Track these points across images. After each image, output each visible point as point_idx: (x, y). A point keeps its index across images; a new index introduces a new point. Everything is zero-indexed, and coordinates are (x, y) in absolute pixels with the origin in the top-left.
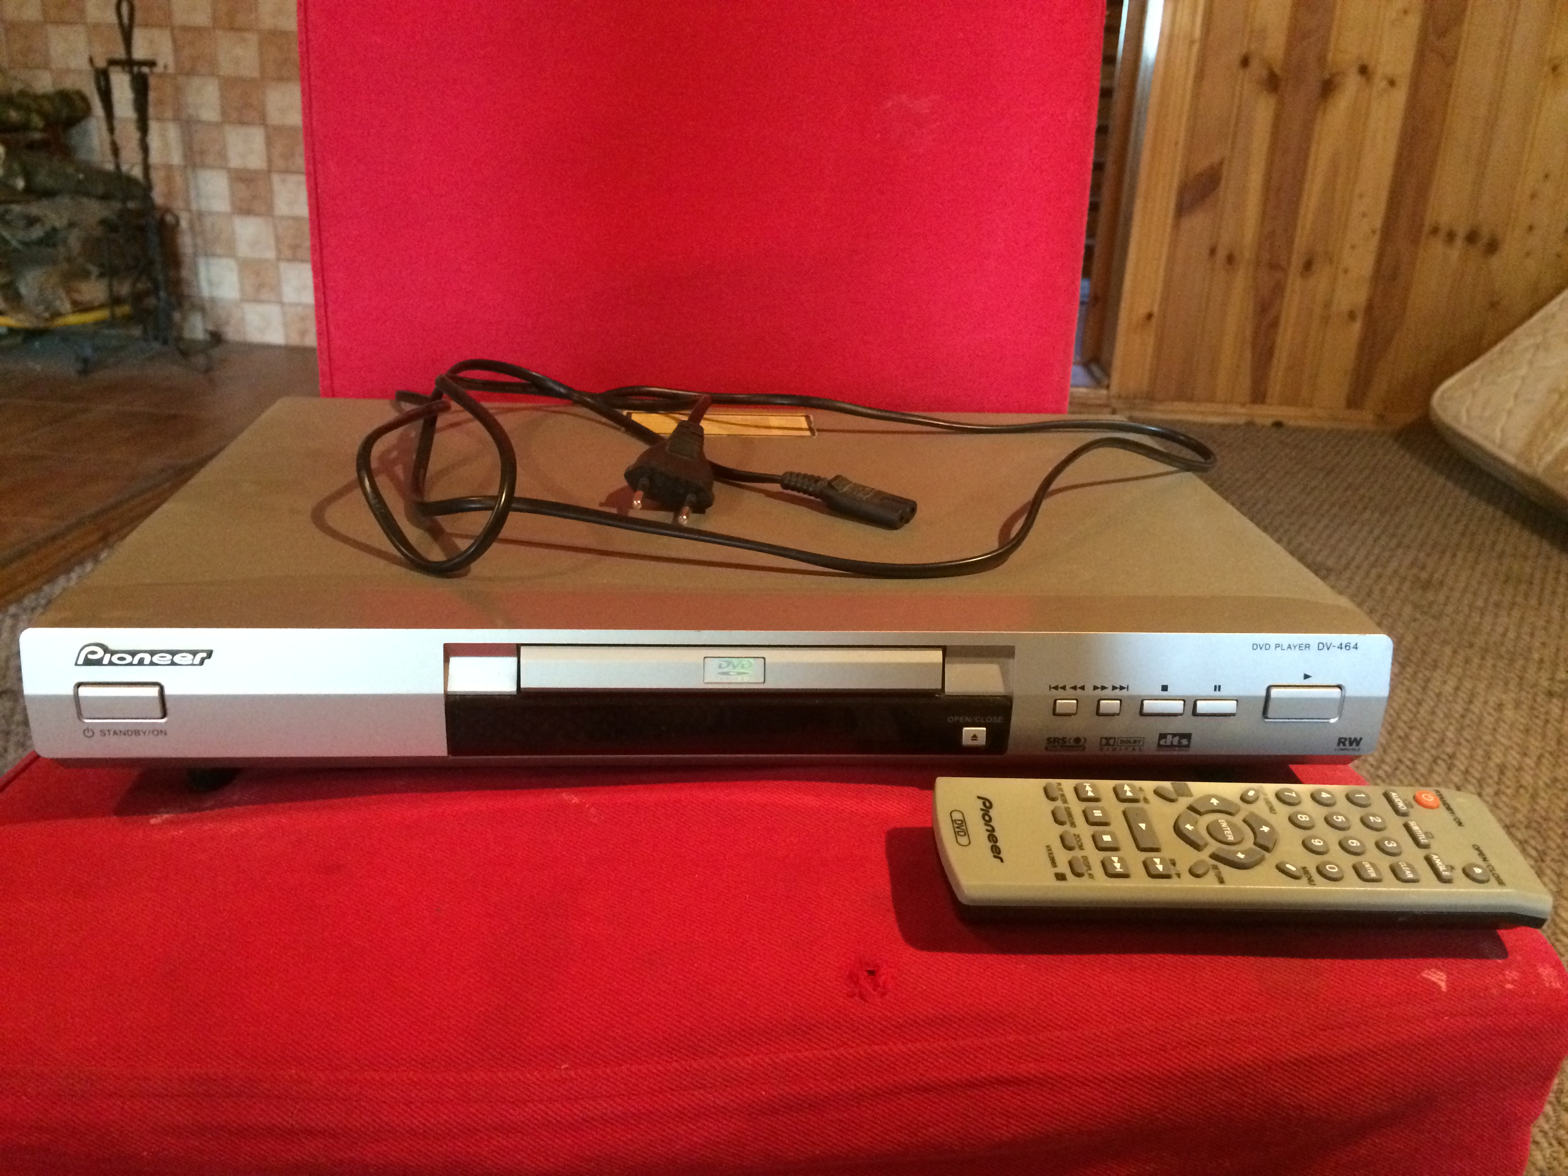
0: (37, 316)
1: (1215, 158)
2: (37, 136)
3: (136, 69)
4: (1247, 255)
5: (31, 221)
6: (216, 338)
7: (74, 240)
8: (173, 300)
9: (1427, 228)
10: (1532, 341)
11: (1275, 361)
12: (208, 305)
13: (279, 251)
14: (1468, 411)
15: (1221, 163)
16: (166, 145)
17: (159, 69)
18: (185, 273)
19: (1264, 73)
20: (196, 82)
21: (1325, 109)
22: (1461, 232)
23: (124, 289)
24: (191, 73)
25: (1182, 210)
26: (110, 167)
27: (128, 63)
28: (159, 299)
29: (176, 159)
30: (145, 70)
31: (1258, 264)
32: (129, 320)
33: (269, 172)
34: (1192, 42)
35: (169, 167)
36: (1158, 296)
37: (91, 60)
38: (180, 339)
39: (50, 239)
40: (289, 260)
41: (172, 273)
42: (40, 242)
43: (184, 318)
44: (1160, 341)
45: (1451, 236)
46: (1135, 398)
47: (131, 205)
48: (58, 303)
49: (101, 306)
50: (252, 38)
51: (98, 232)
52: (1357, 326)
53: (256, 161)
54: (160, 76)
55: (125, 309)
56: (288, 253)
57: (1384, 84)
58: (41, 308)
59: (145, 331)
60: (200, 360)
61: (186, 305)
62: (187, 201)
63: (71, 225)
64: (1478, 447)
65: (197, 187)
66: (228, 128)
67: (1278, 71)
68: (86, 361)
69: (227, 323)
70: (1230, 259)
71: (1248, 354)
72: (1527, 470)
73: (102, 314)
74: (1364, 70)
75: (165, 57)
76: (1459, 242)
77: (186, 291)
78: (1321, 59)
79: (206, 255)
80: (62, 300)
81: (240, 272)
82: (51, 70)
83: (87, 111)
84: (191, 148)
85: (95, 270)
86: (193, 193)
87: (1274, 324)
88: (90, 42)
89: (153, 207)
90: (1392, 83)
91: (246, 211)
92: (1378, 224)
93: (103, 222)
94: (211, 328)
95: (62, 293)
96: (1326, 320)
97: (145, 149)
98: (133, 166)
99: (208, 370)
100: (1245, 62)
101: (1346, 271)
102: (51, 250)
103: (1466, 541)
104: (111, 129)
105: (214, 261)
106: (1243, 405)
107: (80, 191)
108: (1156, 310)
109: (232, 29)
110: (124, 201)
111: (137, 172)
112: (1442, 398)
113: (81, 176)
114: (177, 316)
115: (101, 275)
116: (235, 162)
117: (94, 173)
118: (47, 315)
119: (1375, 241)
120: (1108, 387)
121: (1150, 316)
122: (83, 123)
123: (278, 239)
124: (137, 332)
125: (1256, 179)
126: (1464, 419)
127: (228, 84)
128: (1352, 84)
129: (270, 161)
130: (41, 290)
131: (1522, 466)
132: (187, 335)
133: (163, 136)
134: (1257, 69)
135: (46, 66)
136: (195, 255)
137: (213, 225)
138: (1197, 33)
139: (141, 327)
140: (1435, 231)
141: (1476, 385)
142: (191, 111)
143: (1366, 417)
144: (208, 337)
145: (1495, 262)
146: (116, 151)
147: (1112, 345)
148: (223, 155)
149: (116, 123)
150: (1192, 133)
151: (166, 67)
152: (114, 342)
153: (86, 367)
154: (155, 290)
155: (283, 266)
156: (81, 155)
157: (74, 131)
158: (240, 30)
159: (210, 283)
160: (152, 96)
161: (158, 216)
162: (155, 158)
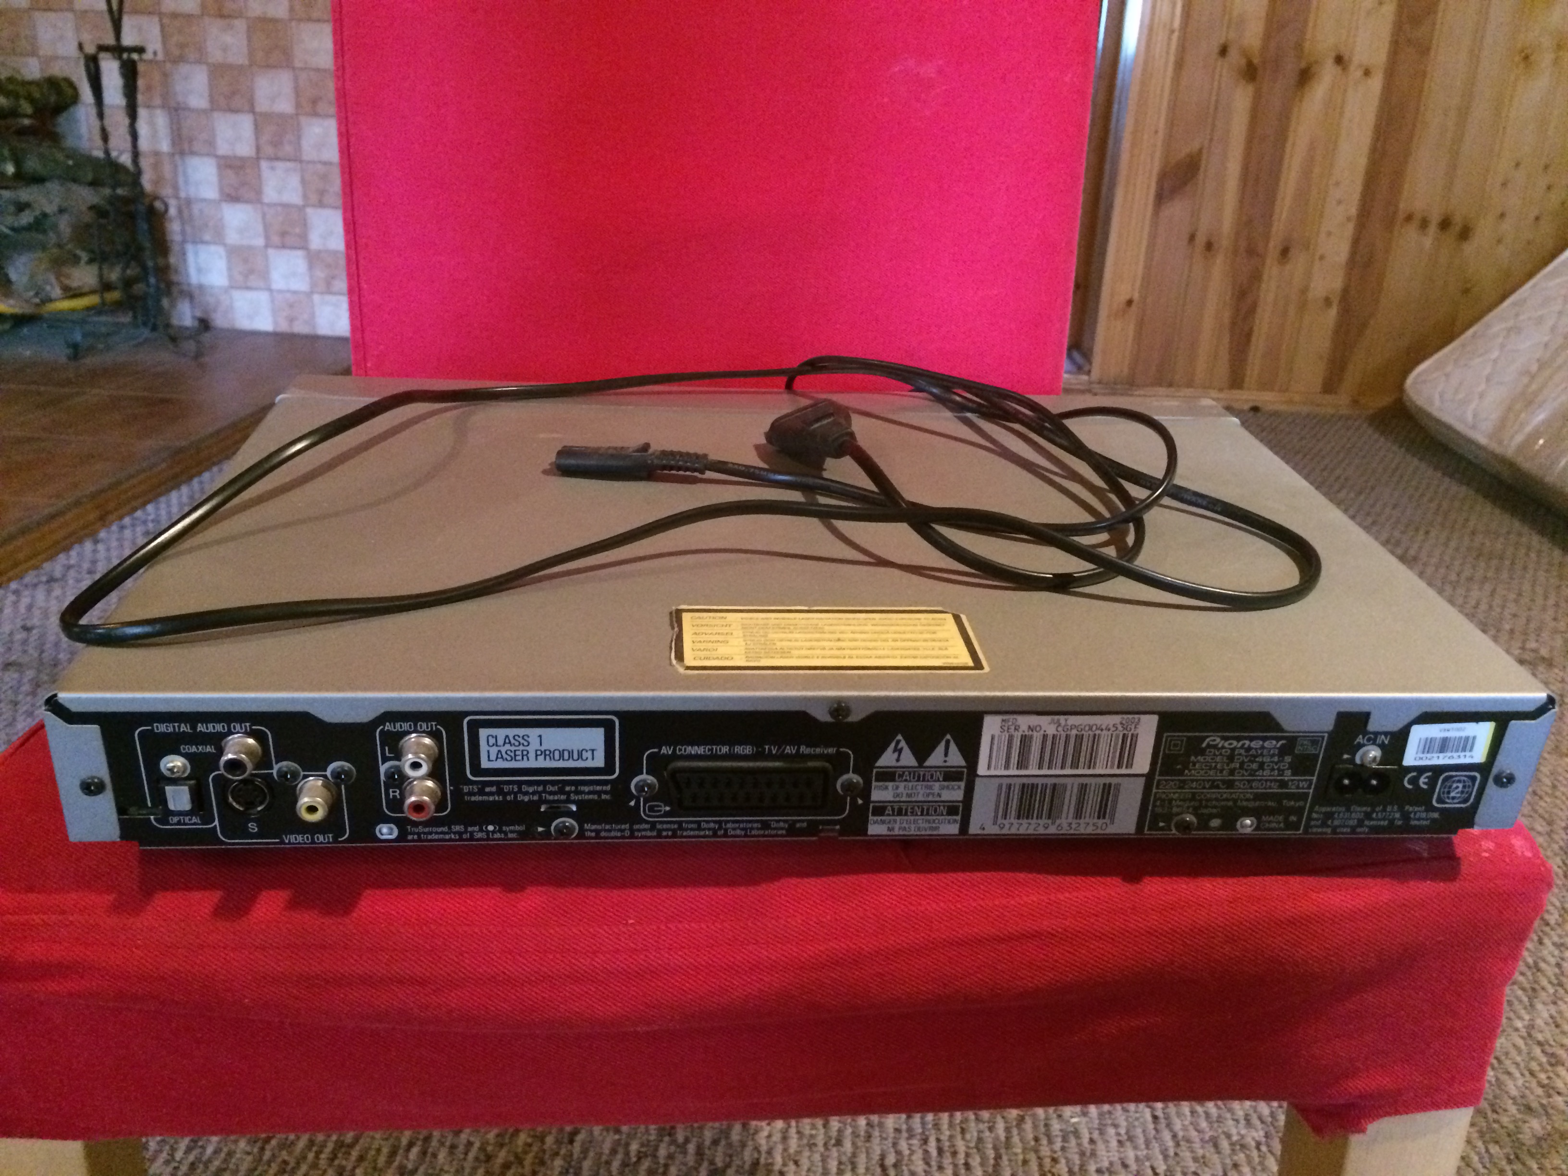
0: (27, 301)
1: (1195, 146)
2: (26, 122)
3: (125, 56)
4: (1225, 244)
5: (22, 207)
6: (205, 324)
7: (64, 225)
8: (163, 286)
9: (1401, 216)
10: (1503, 326)
11: (1253, 348)
12: (196, 293)
13: (267, 238)
14: (1441, 397)
15: (1200, 151)
16: (154, 134)
17: (148, 56)
18: (172, 260)
19: (1243, 62)
20: (184, 69)
21: (1303, 97)
22: (1435, 220)
23: (114, 275)
24: (180, 59)
25: (1161, 198)
26: (99, 154)
27: (117, 50)
28: (148, 285)
29: (165, 146)
30: (135, 56)
31: (1235, 252)
32: (118, 306)
33: (258, 158)
34: (1172, 31)
35: (157, 154)
36: (1138, 283)
37: (81, 47)
38: (168, 326)
39: (40, 224)
40: (277, 247)
41: (161, 261)
42: (29, 228)
43: (173, 305)
44: (1141, 324)
45: (1424, 224)
46: (1115, 383)
47: (120, 191)
48: (48, 288)
49: (92, 292)
50: (240, 25)
51: (88, 217)
52: (1333, 312)
53: (245, 149)
54: (151, 61)
55: (114, 295)
56: (276, 239)
57: (1359, 73)
58: (32, 293)
59: (135, 317)
60: (190, 346)
61: (175, 290)
62: (176, 188)
63: (61, 211)
64: (1449, 427)
65: (185, 174)
66: (216, 115)
67: (1256, 61)
68: (75, 346)
69: (215, 311)
70: (1209, 246)
71: (1226, 340)
72: (1498, 450)
73: (92, 300)
74: (1339, 60)
75: (154, 45)
76: (1433, 229)
77: (174, 278)
78: (1299, 46)
79: (195, 242)
80: (51, 285)
81: (229, 261)
82: (38, 57)
83: (75, 98)
84: (180, 136)
85: (84, 256)
86: (181, 180)
87: (1252, 309)
88: (78, 29)
89: (142, 193)
90: (1367, 73)
91: (233, 198)
92: (1353, 211)
93: (92, 208)
94: (199, 314)
95: (52, 278)
96: (1303, 306)
97: (134, 135)
98: (121, 153)
99: (198, 355)
100: (1223, 51)
101: (1322, 258)
102: (41, 237)
103: (1439, 519)
104: (101, 115)
105: (202, 248)
106: (1221, 390)
107: (71, 177)
108: (1136, 296)
109: (222, 16)
110: (114, 188)
111: (125, 159)
112: (1415, 383)
113: (70, 163)
114: (165, 302)
115: (91, 261)
116: (223, 149)
117: (85, 160)
118: (37, 300)
119: (1350, 227)
120: (1089, 373)
121: (1130, 302)
122: (72, 109)
123: (266, 227)
124: (125, 318)
125: (1234, 168)
126: (1437, 403)
127: (217, 71)
128: (1328, 73)
129: (258, 149)
130: (32, 277)
131: (1494, 446)
132: (175, 322)
133: (152, 124)
134: (1235, 57)
135: (34, 53)
136: (184, 241)
137: (201, 211)
138: (1177, 23)
139: (130, 314)
140: (1409, 218)
141: (1449, 369)
142: (180, 98)
143: (1340, 402)
144: (196, 324)
145: (1469, 248)
146: (105, 136)
147: (1093, 333)
148: (211, 143)
149: (107, 111)
150: (1171, 124)
151: (155, 53)
152: (103, 330)
153: (76, 352)
154: (143, 277)
155: (271, 251)
156: (70, 142)
157: (62, 119)
158: (229, 16)
159: (199, 270)
160: (141, 83)
161: (147, 201)
162: (144, 144)
